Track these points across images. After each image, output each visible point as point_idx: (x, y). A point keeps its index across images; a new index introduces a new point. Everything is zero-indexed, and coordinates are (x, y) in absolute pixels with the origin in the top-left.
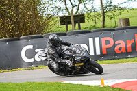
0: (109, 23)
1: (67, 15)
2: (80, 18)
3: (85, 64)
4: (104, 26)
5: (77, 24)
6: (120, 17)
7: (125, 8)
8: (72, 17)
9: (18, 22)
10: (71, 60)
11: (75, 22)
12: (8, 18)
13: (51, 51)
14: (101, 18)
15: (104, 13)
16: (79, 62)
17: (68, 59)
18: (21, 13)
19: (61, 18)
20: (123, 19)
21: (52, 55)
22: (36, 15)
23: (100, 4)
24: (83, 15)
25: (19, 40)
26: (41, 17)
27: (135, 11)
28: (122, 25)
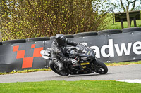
1: (123, 11)
3: (91, 63)
5: (133, 21)
8: (128, 14)
9: (71, 19)
10: (77, 60)
11: (131, 19)
12: (61, 14)
13: (57, 50)
16: (85, 62)
17: (73, 58)
18: (75, 10)
19: (116, 14)
21: (58, 54)
22: (91, 12)
24: (139, 12)
25: (73, 37)
26: (96, 14)
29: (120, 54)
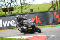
0: (24, 11)
2: (11, 9)
3: (33, 28)
4: (22, 13)
5: (10, 12)
6: (29, 8)
7: (31, 5)
14: (21, 9)
15: (22, 7)
19: (3, 9)
20: (30, 9)
23: (20, 3)
24: (13, 8)
27: (35, 6)
28: (30, 12)
29: (5, 26)
